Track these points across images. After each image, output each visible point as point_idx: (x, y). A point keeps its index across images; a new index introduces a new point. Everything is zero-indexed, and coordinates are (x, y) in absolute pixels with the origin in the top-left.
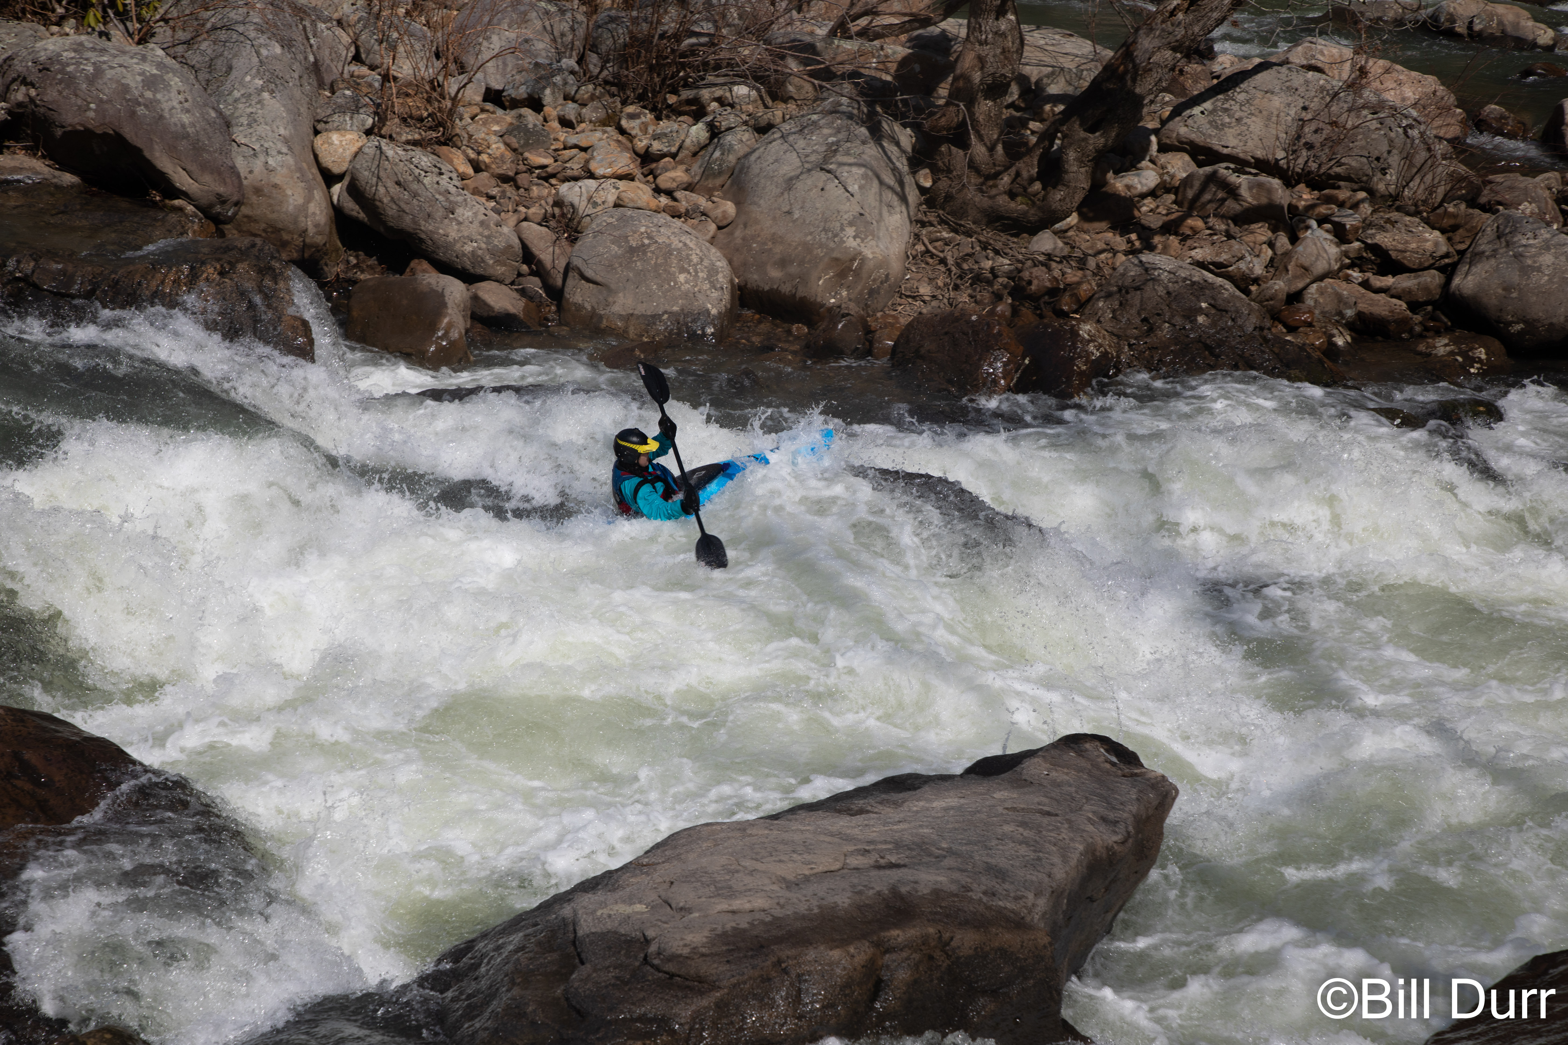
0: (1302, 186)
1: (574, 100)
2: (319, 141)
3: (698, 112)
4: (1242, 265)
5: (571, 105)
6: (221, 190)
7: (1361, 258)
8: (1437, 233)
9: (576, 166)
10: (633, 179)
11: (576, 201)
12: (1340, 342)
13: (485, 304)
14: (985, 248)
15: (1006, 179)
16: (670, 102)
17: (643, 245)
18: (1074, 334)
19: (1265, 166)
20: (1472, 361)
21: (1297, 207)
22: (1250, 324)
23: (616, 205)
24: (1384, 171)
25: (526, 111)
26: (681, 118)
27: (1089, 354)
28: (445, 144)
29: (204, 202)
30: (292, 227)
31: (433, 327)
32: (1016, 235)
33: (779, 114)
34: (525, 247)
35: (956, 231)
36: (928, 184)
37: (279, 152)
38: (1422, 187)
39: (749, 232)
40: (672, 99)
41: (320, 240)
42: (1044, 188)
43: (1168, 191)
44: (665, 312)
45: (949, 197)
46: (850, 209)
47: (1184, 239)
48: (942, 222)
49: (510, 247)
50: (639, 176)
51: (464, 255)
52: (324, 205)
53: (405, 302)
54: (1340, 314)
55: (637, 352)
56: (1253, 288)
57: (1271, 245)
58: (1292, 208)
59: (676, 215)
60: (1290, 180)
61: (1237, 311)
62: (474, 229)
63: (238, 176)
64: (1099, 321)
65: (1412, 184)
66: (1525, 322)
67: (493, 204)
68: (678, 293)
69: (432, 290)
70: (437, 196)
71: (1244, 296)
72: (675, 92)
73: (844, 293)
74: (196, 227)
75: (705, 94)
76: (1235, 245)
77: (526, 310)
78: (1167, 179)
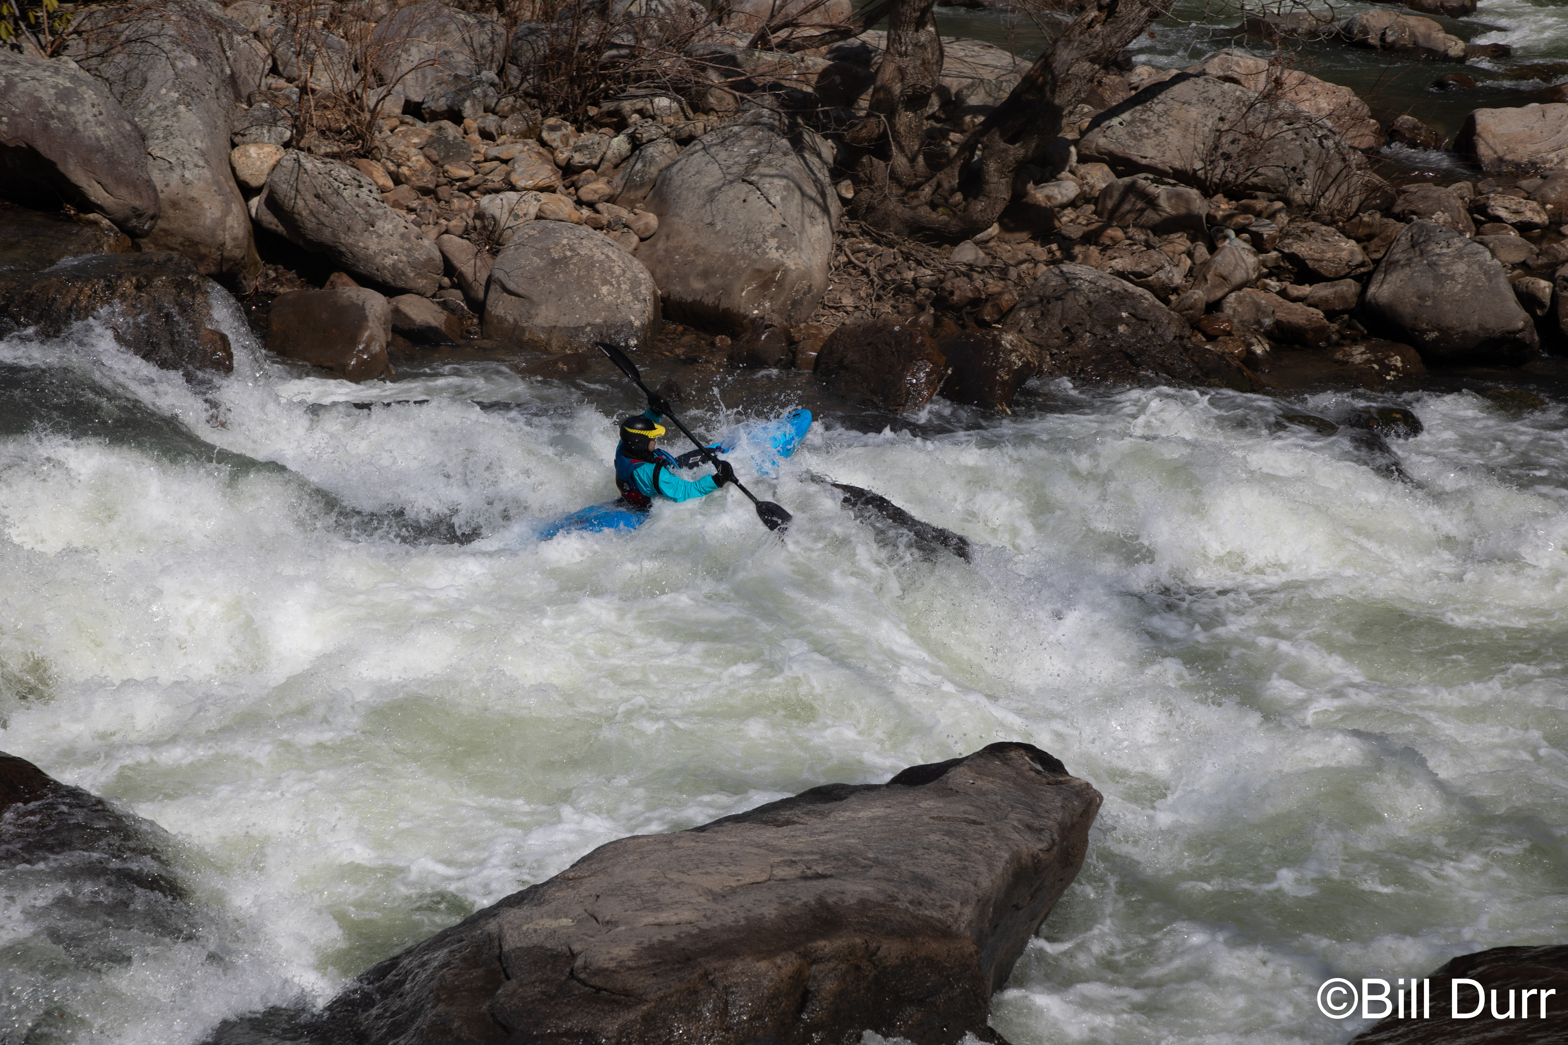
0: (1220, 196)
1: (494, 113)
2: (236, 154)
3: (619, 124)
4: (1162, 275)
5: (491, 117)
6: (137, 203)
7: (1278, 267)
8: (1352, 242)
9: (497, 179)
10: (554, 192)
11: (497, 213)
12: (1259, 350)
13: (406, 317)
14: (907, 259)
15: (927, 190)
16: (591, 114)
17: (565, 257)
18: (996, 343)
19: (1183, 177)
20: (1388, 368)
21: (1215, 217)
22: (1170, 333)
23: (538, 218)
24: (1300, 181)
25: (446, 124)
26: (602, 130)
27: (1011, 364)
28: (365, 156)
29: (119, 215)
30: (209, 240)
31: (353, 341)
32: (938, 246)
33: (700, 125)
34: (446, 259)
35: (878, 242)
36: (850, 195)
37: (196, 166)
38: (1338, 196)
39: (672, 243)
40: (593, 111)
41: (238, 253)
42: (965, 199)
43: (1088, 201)
44: (589, 324)
45: (871, 209)
46: (772, 220)
47: (1105, 249)
48: (864, 233)
49: (431, 259)
50: (561, 188)
51: (385, 268)
52: (242, 218)
53: (324, 316)
54: (1259, 322)
55: (561, 365)
56: (1173, 298)
57: (1190, 254)
58: (1210, 218)
59: (598, 227)
60: (1208, 191)
61: (1157, 321)
62: (395, 242)
63: (154, 189)
64: (1020, 331)
65: (1327, 194)
66: (1440, 330)
67: (414, 216)
68: (601, 305)
69: (353, 304)
70: (357, 209)
71: (1163, 306)
72: (596, 104)
73: (767, 305)
74: (111, 241)
75: (626, 106)
76: (1155, 255)
77: (447, 322)
78: (1087, 189)
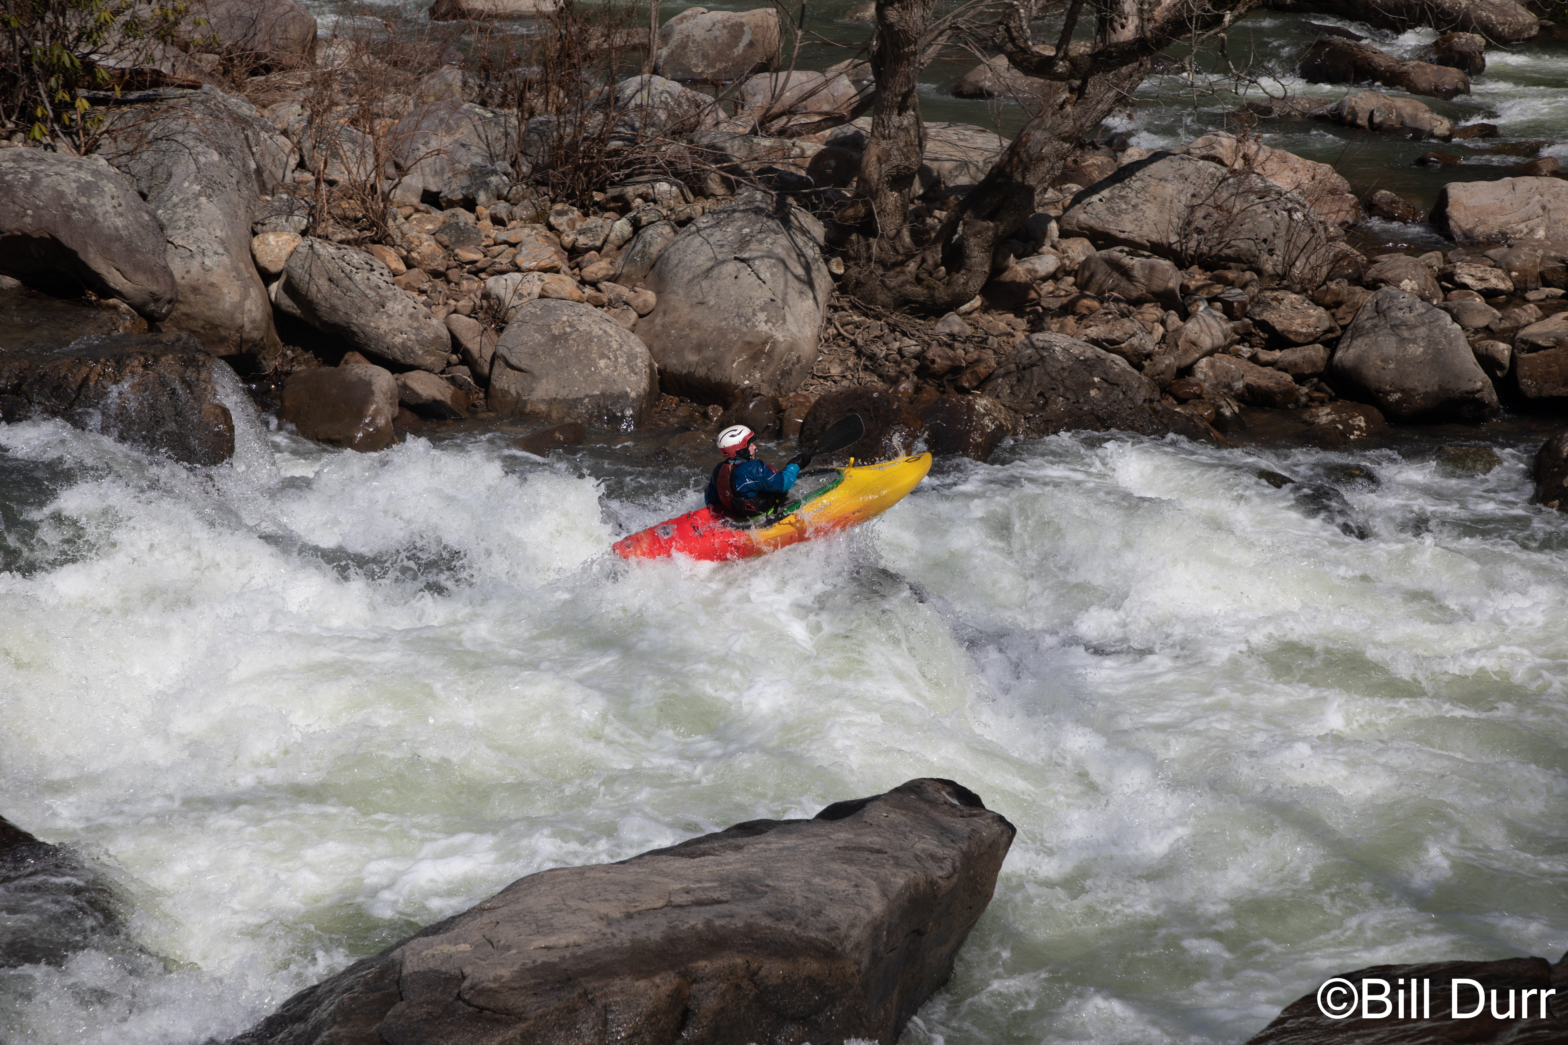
0: (1195, 268)
1: (507, 200)
2: (256, 242)
3: (623, 207)
4: (1135, 341)
5: (502, 204)
6: (154, 288)
7: (1251, 334)
8: (1321, 309)
9: (505, 261)
10: (558, 272)
11: (502, 293)
12: (1228, 413)
13: (413, 391)
14: (893, 331)
15: (912, 266)
16: (597, 199)
17: (565, 333)
18: (971, 408)
19: (1159, 249)
20: (1352, 429)
21: (1188, 287)
22: (1140, 396)
23: (541, 297)
24: (1271, 252)
25: (460, 211)
26: (607, 215)
27: (984, 427)
28: (379, 242)
29: (138, 300)
30: (229, 323)
31: (360, 414)
32: (923, 318)
33: (698, 207)
34: (454, 337)
35: (867, 315)
36: (840, 271)
37: (216, 253)
38: (1308, 267)
39: (668, 319)
40: (598, 197)
41: (256, 335)
42: (948, 273)
43: (1068, 274)
44: (587, 396)
45: (859, 284)
46: (762, 295)
47: (1081, 318)
48: (854, 307)
49: (439, 337)
50: (565, 267)
51: (394, 346)
52: (260, 302)
53: (334, 391)
54: (1229, 386)
55: (557, 435)
56: (1146, 363)
57: (1163, 323)
58: (1184, 288)
59: (599, 305)
60: (1181, 261)
61: (1128, 385)
62: (404, 322)
63: (171, 275)
64: (998, 397)
65: (1298, 264)
66: (1403, 391)
67: (424, 298)
68: (598, 378)
69: (360, 379)
70: (368, 291)
71: (1136, 372)
72: (602, 190)
73: (758, 375)
74: (128, 324)
75: (630, 191)
76: (1127, 323)
77: (454, 397)
78: (1067, 262)
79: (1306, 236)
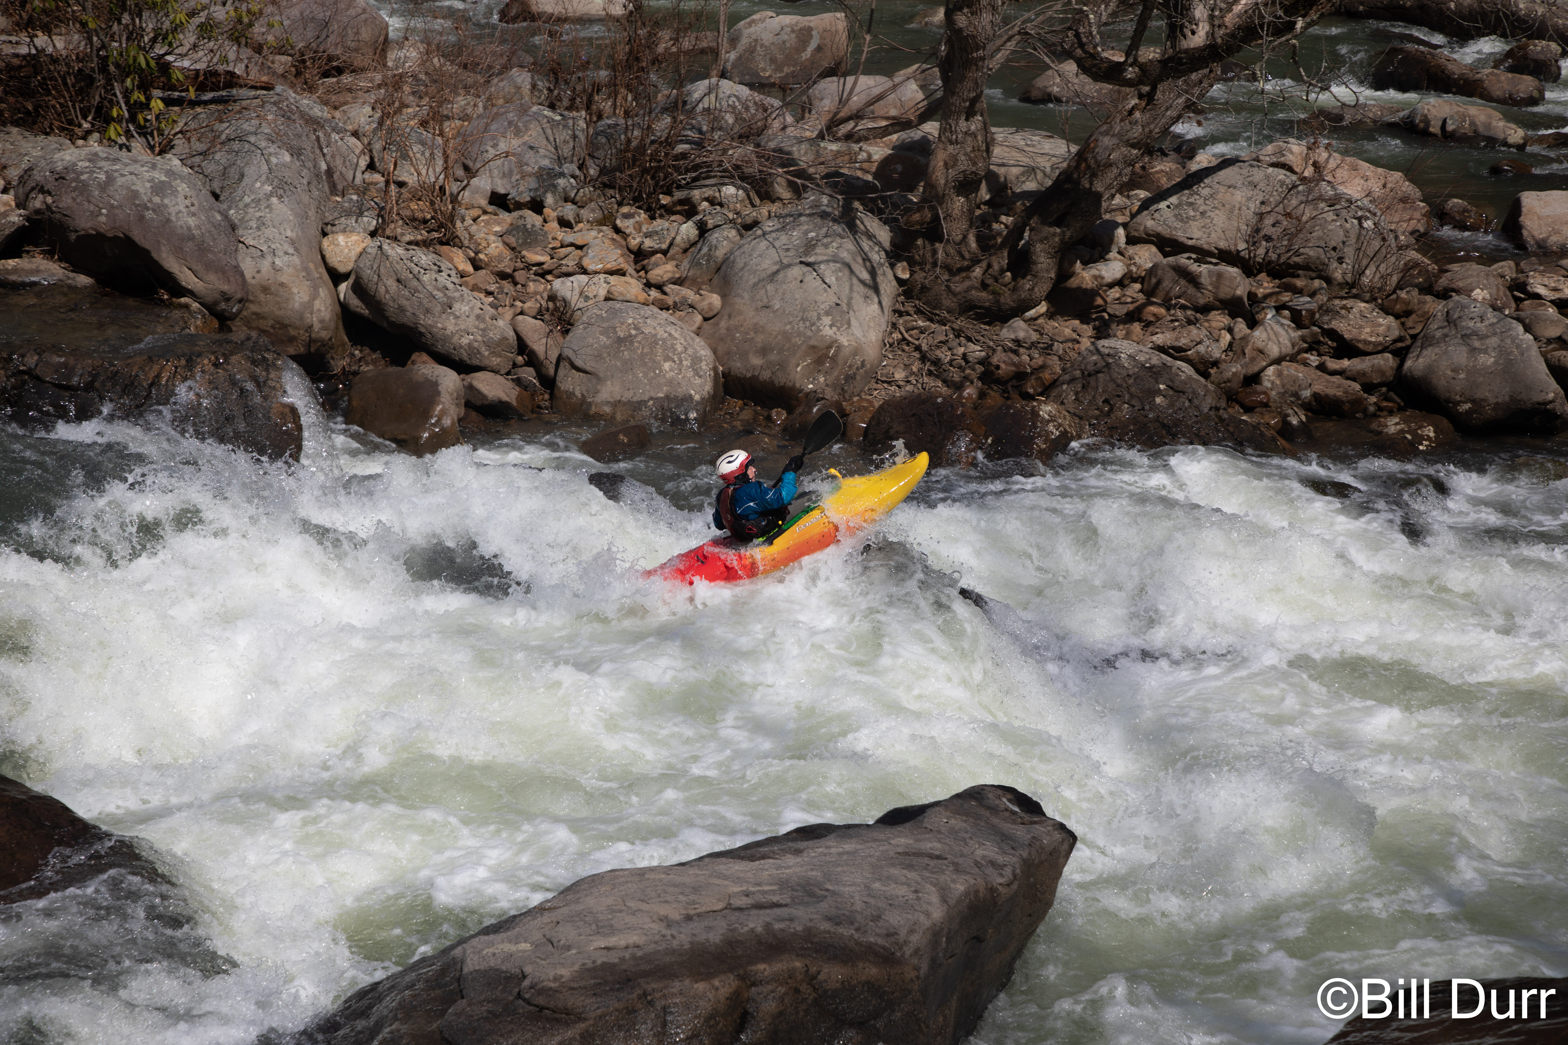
0: (1263, 276)
1: (574, 202)
2: (326, 242)
3: (689, 210)
4: (1201, 348)
5: (569, 206)
6: (225, 288)
7: (1319, 343)
8: (1391, 318)
9: (571, 263)
10: (624, 275)
11: (568, 295)
12: (1295, 421)
13: (479, 392)
14: (958, 336)
15: (978, 271)
16: (663, 202)
17: (630, 336)
18: (1035, 414)
19: (1227, 257)
20: (1420, 439)
21: (1256, 295)
22: (1206, 404)
23: (607, 299)
24: (1340, 260)
25: (528, 213)
26: (673, 218)
27: (1048, 433)
28: (447, 244)
29: (209, 299)
30: (298, 323)
31: (426, 414)
32: (989, 324)
33: (764, 212)
34: (520, 339)
35: (932, 321)
36: (906, 276)
37: (286, 253)
38: (1378, 275)
39: (733, 322)
40: (665, 200)
41: (324, 334)
42: (1014, 278)
43: (1135, 280)
44: (651, 398)
45: (924, 289)
46: (827, 299)
47: (1148, 324)
48: (919, 312)
49: (505, 339)
50: (631, 270)
51: (461, 347)
52: (329, 302)
54: (1296, 395)
55: (621, 437)
56: (1212, 371)
57: (1230, 330)
58: (1251, 296)
59: (664, 308)
60: (1249, 269)
61: (1194, 393)
62: (471, 323)
63: (242, 275)
64: (1062, 403)
65: (1368, 272)
66: (1473, 401)
67: (491, 299)
68: (663, 381)
69: (427, 380)
70: (435, 292)
71: (1202, 380)
72: (669, 193)
73: (822, 379)
74: (199, 322)
75: (696, 194)
76: (1193, 330)
77: (519, 398)
78: (1134, 269)
79: (1376, 244)
